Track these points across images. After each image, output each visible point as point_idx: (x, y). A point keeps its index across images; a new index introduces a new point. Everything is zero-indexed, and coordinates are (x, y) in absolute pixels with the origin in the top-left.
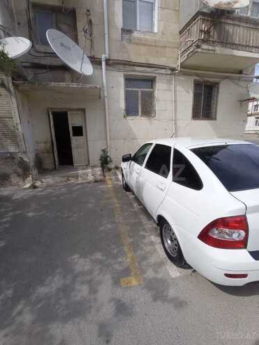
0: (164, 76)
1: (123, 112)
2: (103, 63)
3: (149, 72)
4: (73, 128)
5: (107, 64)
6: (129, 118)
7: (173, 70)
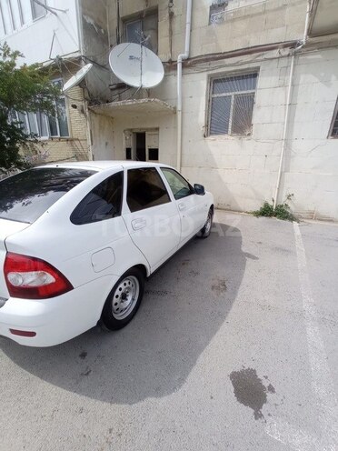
0: (274, 63)
1: (202, 130)
2: (179, 66)
3: (246, 63)
4: (150, 150)
5: (184, 66)
6: (211, 138)
7: (293, 45)
